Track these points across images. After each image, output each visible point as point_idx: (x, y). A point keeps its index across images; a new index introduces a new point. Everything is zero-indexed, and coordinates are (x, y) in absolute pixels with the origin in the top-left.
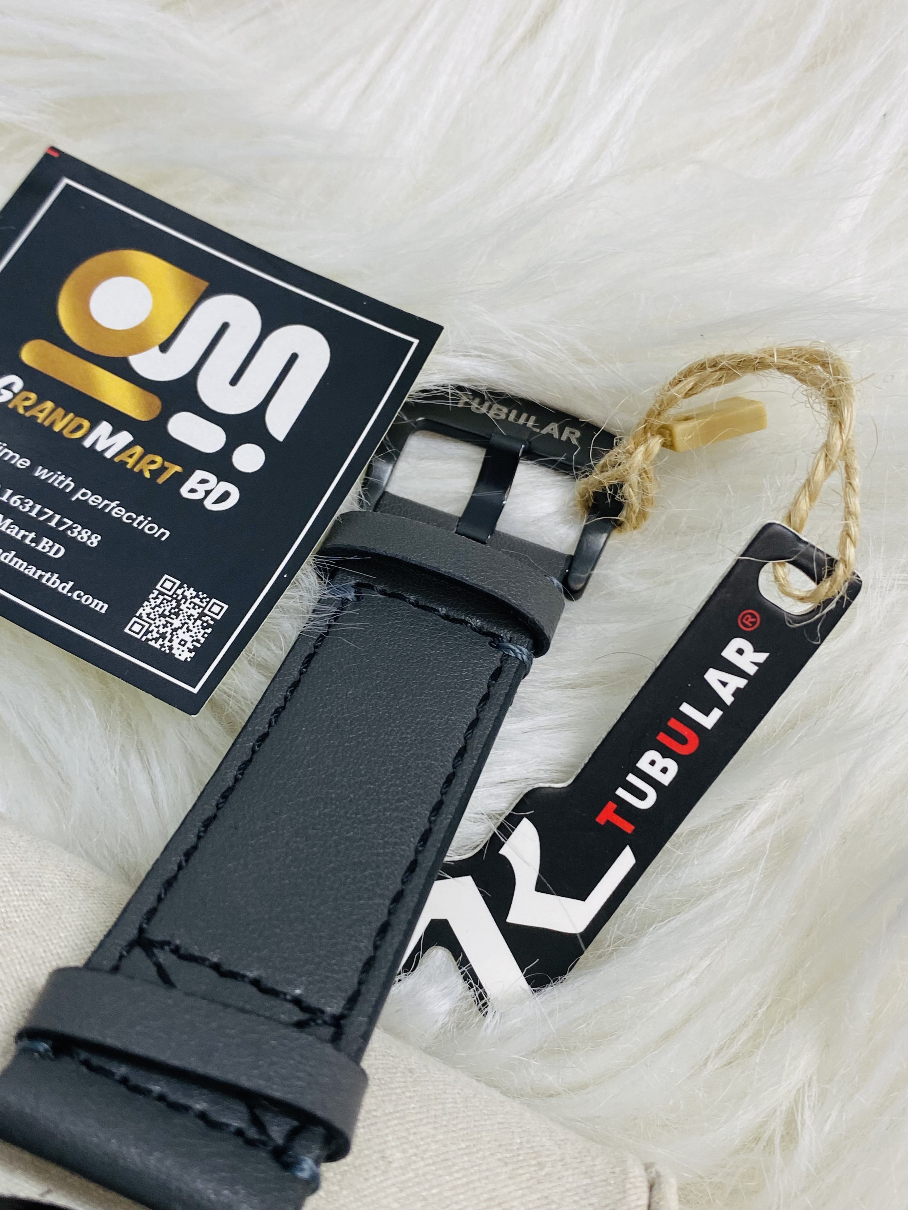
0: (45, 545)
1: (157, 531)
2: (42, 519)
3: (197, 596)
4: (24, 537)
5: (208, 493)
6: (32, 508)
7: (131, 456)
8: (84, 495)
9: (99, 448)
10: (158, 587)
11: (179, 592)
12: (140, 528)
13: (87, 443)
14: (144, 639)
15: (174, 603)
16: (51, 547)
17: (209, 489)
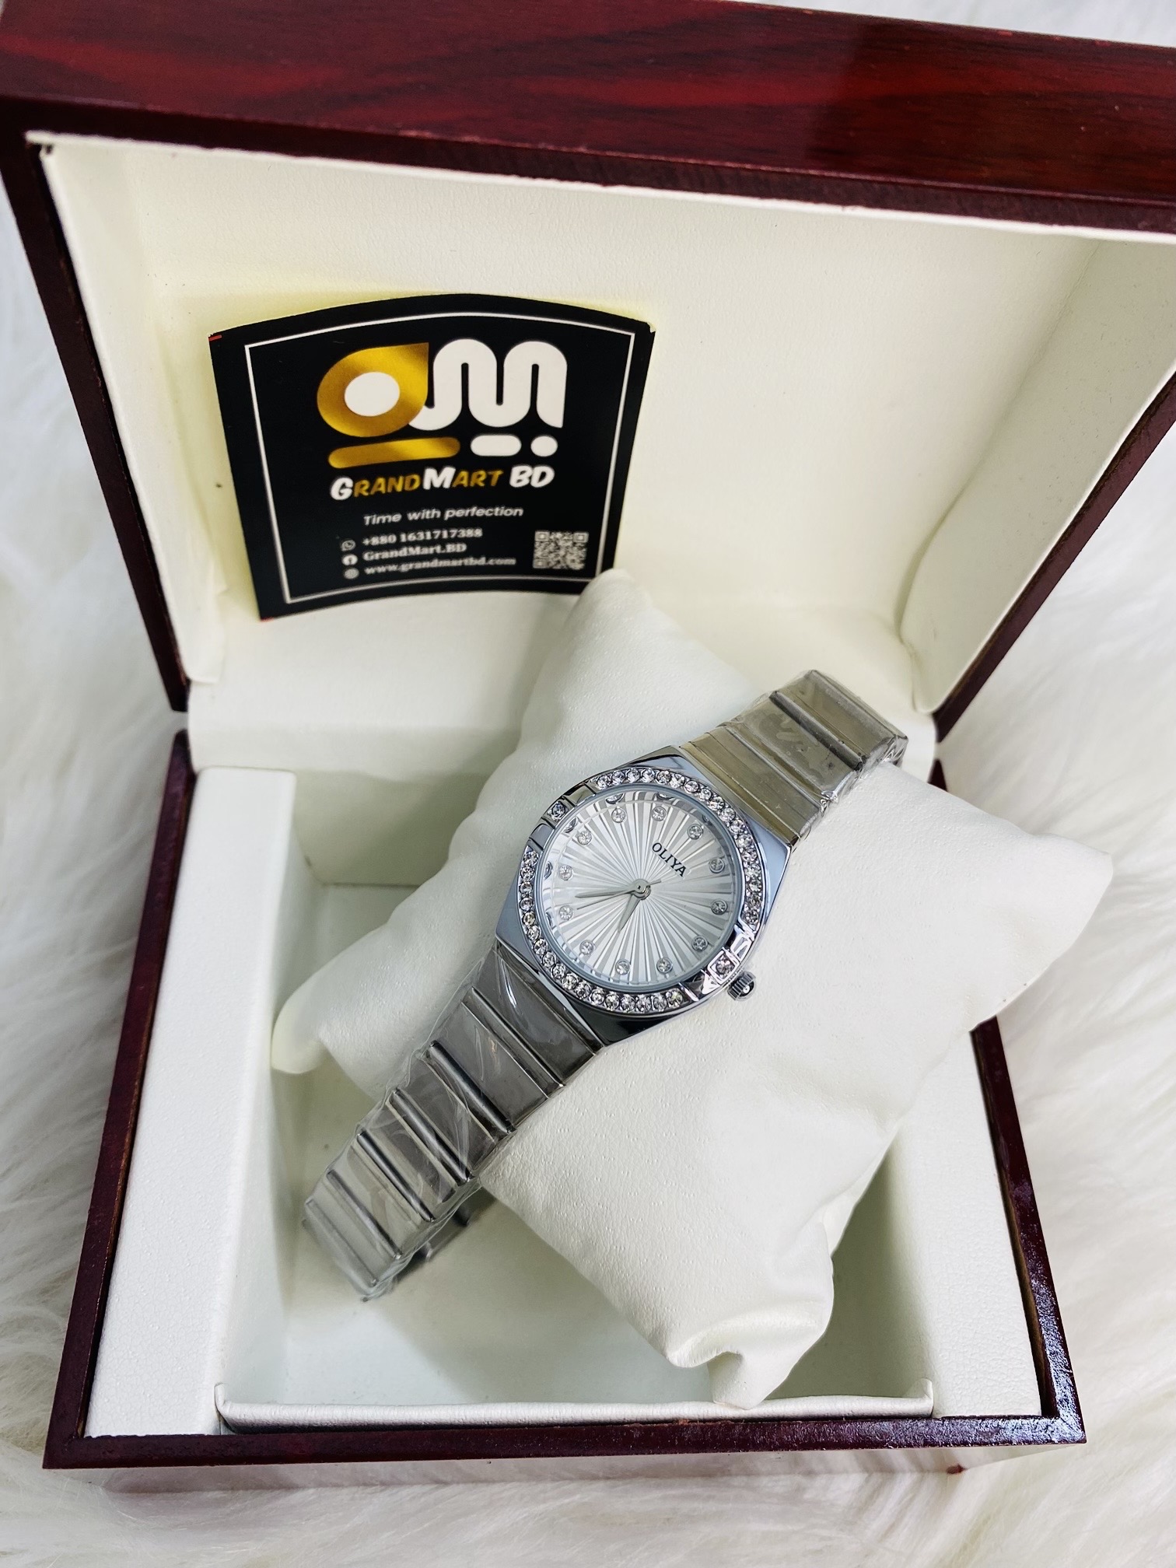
0: (450, 548)
1: (513, 512)
2: (436, 537)
3: (564, 535)
4: (435, 551)
5: (530, 478)
6: (425, 535)
7: (462, 479)
8: (451, 513)
9: (437, 484)
10: (537, 539)
11: (552, 537)
12: (501, 514)
13: (427, 486)
14: (548, 567)
15: (553, 544)
16: (456, 547)
17: (529, 475)
